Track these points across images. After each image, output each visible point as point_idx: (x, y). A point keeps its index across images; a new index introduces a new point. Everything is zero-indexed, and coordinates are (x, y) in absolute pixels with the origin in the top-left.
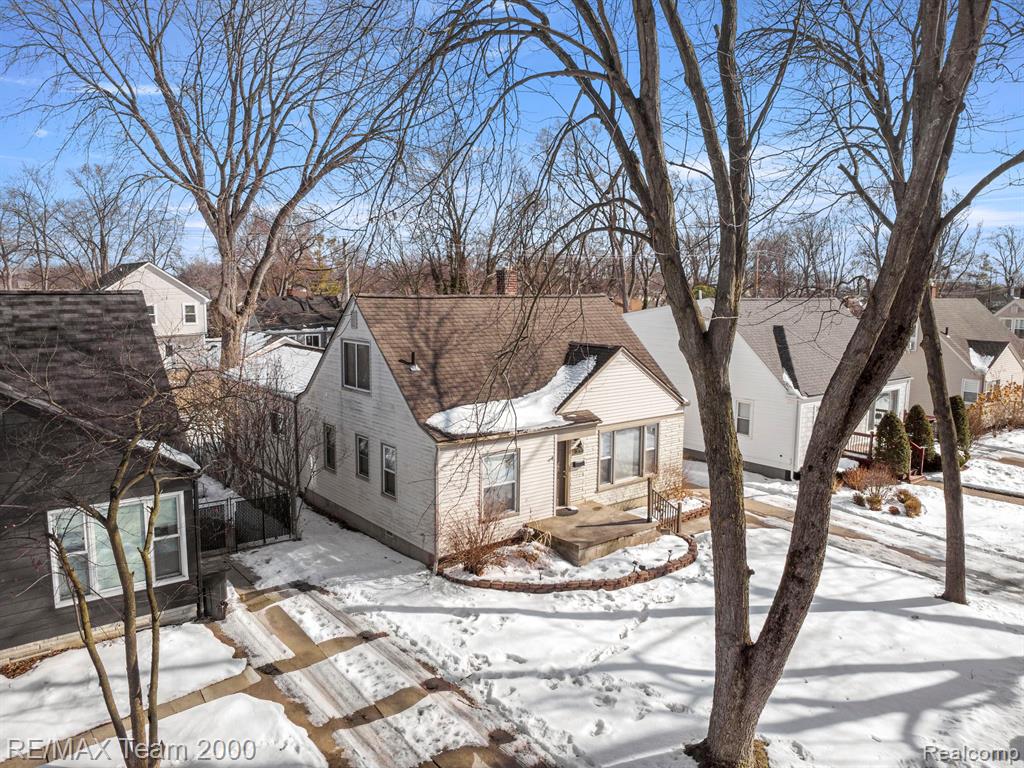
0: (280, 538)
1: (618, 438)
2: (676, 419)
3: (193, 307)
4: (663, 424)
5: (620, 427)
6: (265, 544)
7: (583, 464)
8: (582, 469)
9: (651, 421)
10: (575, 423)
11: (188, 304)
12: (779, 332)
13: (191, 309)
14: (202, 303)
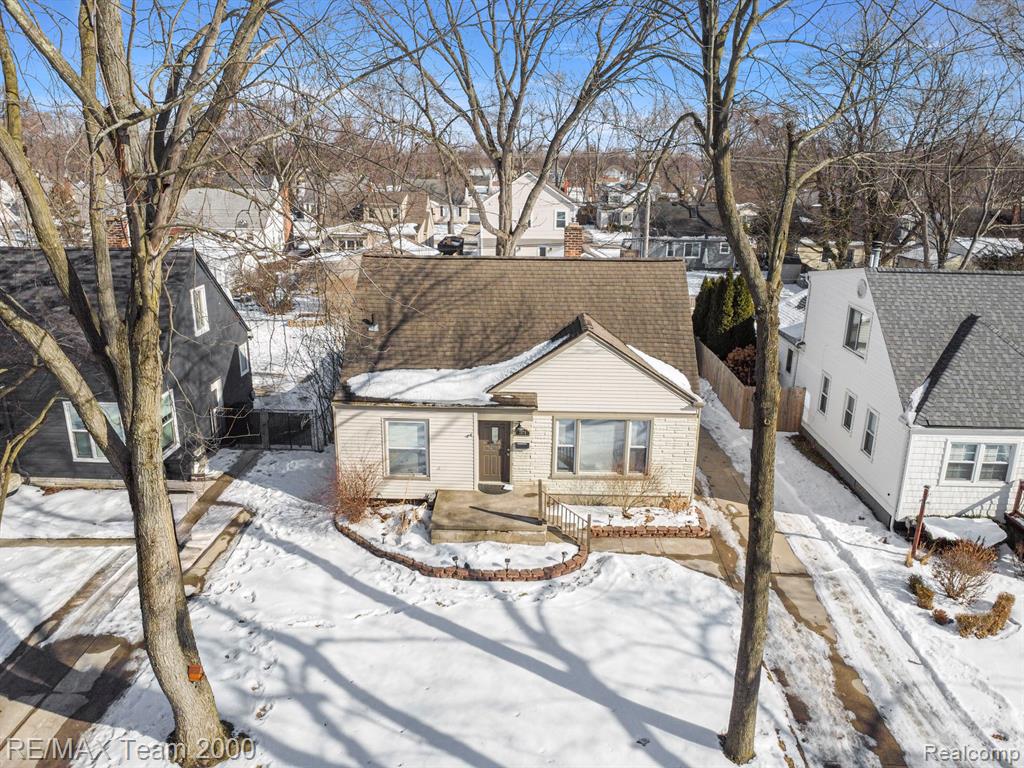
0: (303, 447)
1: (582, 429)
2: (686, 420)
3: (564, 213)
4: (658, 423)
5: (586, 417)
6: (291, 449)
7: (526, 446)
8: (525, 451)
9: (645, 416)
10: (500, 405)
11: (559, 211)
12: (971, 320)
13: (561, 215)
14: (572, 210)
